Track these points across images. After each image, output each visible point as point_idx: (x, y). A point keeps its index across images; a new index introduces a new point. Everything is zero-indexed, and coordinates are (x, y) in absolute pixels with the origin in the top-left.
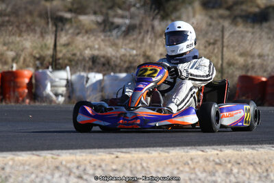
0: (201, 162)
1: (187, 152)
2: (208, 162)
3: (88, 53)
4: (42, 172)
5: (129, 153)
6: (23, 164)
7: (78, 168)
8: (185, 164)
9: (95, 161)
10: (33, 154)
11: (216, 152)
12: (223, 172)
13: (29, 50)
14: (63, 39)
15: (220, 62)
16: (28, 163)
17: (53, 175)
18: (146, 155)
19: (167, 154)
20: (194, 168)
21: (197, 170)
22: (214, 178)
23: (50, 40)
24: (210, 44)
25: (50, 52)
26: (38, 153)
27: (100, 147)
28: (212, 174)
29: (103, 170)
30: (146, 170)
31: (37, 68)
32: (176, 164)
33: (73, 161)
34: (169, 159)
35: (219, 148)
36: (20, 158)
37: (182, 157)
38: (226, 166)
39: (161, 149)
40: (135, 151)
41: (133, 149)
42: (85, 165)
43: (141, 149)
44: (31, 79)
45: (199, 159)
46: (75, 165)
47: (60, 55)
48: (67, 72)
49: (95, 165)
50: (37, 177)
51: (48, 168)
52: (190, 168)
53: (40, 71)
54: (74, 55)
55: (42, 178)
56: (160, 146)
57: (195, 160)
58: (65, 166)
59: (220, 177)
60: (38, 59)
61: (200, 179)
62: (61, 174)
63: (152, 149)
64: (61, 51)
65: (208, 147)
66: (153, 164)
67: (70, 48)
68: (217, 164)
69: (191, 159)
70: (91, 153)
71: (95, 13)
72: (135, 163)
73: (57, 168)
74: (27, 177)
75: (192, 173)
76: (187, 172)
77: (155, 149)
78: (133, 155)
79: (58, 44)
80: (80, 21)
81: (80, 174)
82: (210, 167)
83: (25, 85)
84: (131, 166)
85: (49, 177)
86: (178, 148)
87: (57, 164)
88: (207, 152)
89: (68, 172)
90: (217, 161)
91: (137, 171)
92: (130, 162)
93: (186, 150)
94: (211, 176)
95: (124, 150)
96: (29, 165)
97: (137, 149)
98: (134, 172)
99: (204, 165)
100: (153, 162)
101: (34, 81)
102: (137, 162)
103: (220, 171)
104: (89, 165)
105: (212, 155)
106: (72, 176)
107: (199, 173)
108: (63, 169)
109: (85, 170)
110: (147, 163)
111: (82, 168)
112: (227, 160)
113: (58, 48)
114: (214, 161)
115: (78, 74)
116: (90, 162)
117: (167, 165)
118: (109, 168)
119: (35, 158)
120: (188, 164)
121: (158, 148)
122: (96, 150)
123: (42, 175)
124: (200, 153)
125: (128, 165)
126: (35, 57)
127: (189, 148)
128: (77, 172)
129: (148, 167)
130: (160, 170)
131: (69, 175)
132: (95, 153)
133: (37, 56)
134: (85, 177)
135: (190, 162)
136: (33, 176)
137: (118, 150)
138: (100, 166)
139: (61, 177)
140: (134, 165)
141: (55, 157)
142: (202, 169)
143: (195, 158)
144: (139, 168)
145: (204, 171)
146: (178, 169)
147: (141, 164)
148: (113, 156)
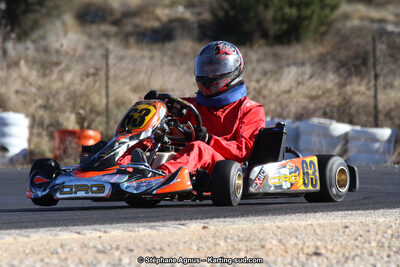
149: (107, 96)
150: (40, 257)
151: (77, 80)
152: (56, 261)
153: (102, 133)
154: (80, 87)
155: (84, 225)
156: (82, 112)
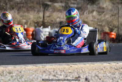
0: (108, 68)
1: (102, 64)
2: (111, 69)
3: (58, 20)
4: (38, 73)
5: (76, 65)
6: (29, 70)
7: (53, 71)
8: (101, 70)
9: (61, 68)
10: (34, 66)
11: (115, 64)
12: (119, 73)
13: (32, 19)
14: (47, 14)
15: (117, 23)
16: (31, 70)
17: (42, 75)
18: (84, 66)
19: (93, 65)
20: (105, 71)
21: (107, 72)
22: (114, 76)
23: (41, 15)
24: (113, 16)
25: (42, 20)
26: (36, 65)
27: (64, 62)
28: (114, 74)
29: (65, 73)
30: (84, 72)
31: (36, 27)
32: (97, 69)
33: (51, 68)
34: (94, 67)
35: (116, 62)
36: (28, 67)
37: (100, 66)
38: (120, 70)
39: (91, 63)
40: (79, 64)
41: (78, 63)
42: (57, 70)
43: (82, 63)
44: (33, 32)
45: (108, 67)
46: (53, 70)
47: (46, 21)
48: (49, 28)
49: (61, 70)
50: (35, 76)
51: (40, 72)
52: (104, 71)
53: (37, 28)
54: (52, 21)
55: (38, 76)
56: (90, 62)
57: (106, 68)
58: (48, 71)
59: (117, 75)
60: (36, 23)
61: (108, 76)
62: (46, 74)
63: (86, 63)
64: (46, 19)
65: (112, 62)
66: (87, 70)
67: (50, 18)
68: (116, 69)
69: (104, 67)
70: (59, 65)
71: (61, 2)
72: (79, 69)
73: (44, 72)
74: (31, 76)
75: (104, 74)
76: (102, 73)
77: (88, 63)
78: (78, 66)
79: (45, 16)
80: (55, 6)
81: (55, 74)
82: (113, 71)
83: (30, 35)
84: (77, 71)
85: (41, 76)
86: (98, 62)
87: (45, 70)
88: (111, 64)
89: (49, 73)
90: (116, 68)
91: (80, 73)
92: (77, 69)
93: (102, 63)
94: (113, 75)
95: (74, 63)
96: (32, 70)
97: (80, 63)
98: (79, 73)
99: (110, 70)
100: (87, 68)
101: (34, 33)
102: (80, 69)
103: (117, 73)
104: (58, 70)
105: (113, 65)
106: (51, 75)
107: (107, 74)
108: (47, 72)
109: (57, 72)
110: (85, 69)
111: (55, 72)
112: (120, 68)
113: (45, 18)
114: (114, 68)
115: (54, 29)
116: (59, 69)
117: (94, 70)
118: (67, 72)
119: (35, 67)
120: (103, 70)
121: (89, 63)
122: (62, 63)
123: (38, 75)
124: (108, 64)
125: (76, 70)
126: (35, 22)
127: (103, 62)
128: (53, 74)
129: (85, 71)
130: (90, 72)
131: (50, 75)
132: (61, 65)
133: (36, 21)
134: (57, 76)
135: (104, 69)
136: (34, 75)
137: (72, 63)
138: (63, 71)
139: (46, 75)
140: (78, 70)
141: (43, 67)
142: (109, 72)
143: (106, 67)
144: (81, 71)
145: (110, 73)
146: (98, 72)
147: (82, 70)
148: (69, 66)
149: (118, 22)
150: (98, 70)
151: (109, 17)
152: (102, 72)
153: (116, 33)
154: (110, 19)
155: (111, 61)
156: (110, 27)
